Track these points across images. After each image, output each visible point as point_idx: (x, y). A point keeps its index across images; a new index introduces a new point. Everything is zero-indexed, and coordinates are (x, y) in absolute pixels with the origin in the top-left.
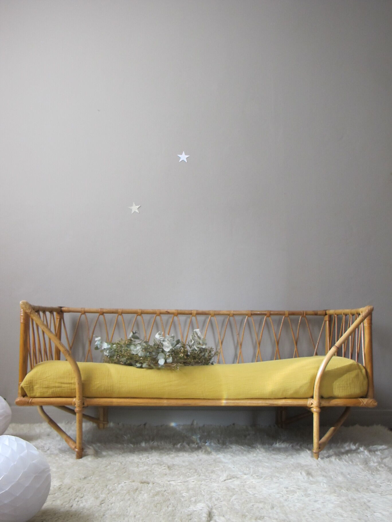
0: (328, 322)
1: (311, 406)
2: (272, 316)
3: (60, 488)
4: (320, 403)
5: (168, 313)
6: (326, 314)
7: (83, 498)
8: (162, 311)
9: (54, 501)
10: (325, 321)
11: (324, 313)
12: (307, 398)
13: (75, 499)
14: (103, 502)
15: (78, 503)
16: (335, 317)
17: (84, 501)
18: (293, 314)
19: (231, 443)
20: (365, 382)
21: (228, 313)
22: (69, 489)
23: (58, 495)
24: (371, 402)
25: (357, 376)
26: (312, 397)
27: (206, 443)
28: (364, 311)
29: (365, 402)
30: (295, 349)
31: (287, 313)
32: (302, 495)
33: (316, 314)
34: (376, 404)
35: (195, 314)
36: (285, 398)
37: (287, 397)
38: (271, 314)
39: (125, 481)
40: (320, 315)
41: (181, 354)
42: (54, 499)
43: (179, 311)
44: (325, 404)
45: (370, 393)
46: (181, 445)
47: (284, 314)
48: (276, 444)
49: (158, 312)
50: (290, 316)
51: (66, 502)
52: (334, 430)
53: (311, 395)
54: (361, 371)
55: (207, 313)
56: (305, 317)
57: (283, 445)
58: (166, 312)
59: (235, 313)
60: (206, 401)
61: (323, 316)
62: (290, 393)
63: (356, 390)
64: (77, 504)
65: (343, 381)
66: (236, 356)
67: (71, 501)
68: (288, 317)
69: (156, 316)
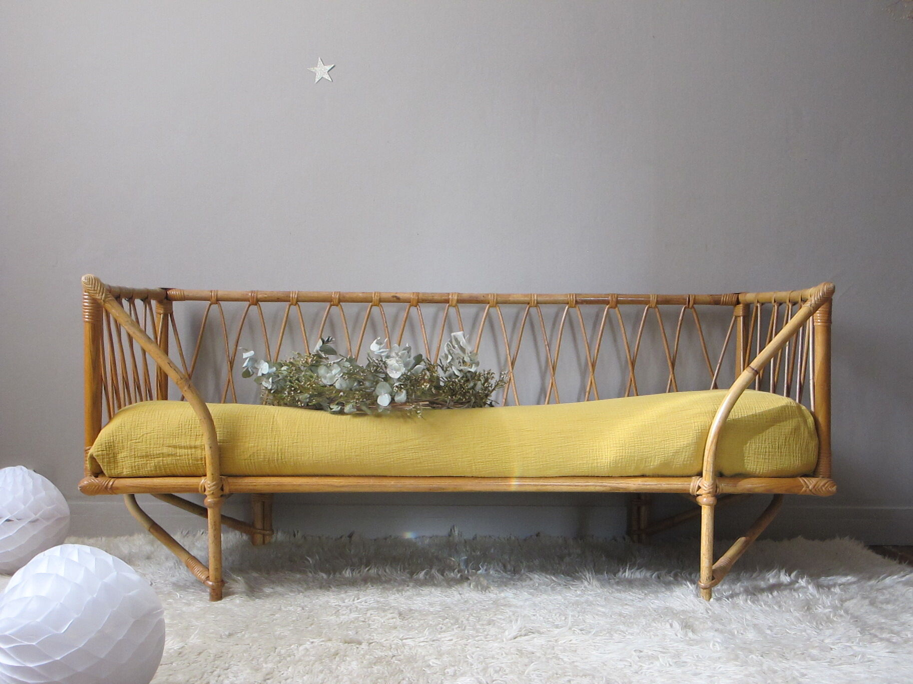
0: (742, 318)
1: (698, 493)
2: (623, 308)
3: (180, 653)
4: (715, 486)
5: (397, 299)
6: (738, 303)
7: (229, 670)
8: (384, 296)
9: (170, 675)
10: (736, 317)
11: (734, 299)
12: (690, 476)
13: (212, 672)
14: (268, 677)
15: (220, 678)
16: (757, 307)
17: (231, 675)
18: (667, 301)
19: (531, 569)
20: (813, 444)
21: (527, 299)
22: (200, 653)
23: (178, 664)
24: (824, 485)
25: (796, 429)
26: (700, 474)
27: (480, 569)
28: (814, 294)
29: (810, 484)
30: (671, 376)
31: (653, 299)
32: (670, 665)
33: (717, 302)
34: (834, 489)
35: (454, 302)
36: (643, 476)
37: (647, 475)
38: (618, 302)
39: (312, 640)
40: (725, 304)
41: (425, 384)
42: (171, 672)
43: (420, 296)
44: (726, 487)
45: (823, 468)
46: (426, 574)
47: (647, 302)
48: (625, 571)
49: (375, 298)
50: (659, 306)
51: (195, 677)
52: (746, 544)
53: (697, 469)
54: (805, 422)
55: (482, 298)
56: (693, 307)
57: (638, 575)
58: (393, 297)
59: (540, 299)
60: (476, 481)
61: (732, 307)
62: (654, 464)
63: (792, 460)
64: (217, 681)
65: (765, 441)
66: (543, 390)
67: (205, 676)
68: (656, 307)
69: (372, 306)
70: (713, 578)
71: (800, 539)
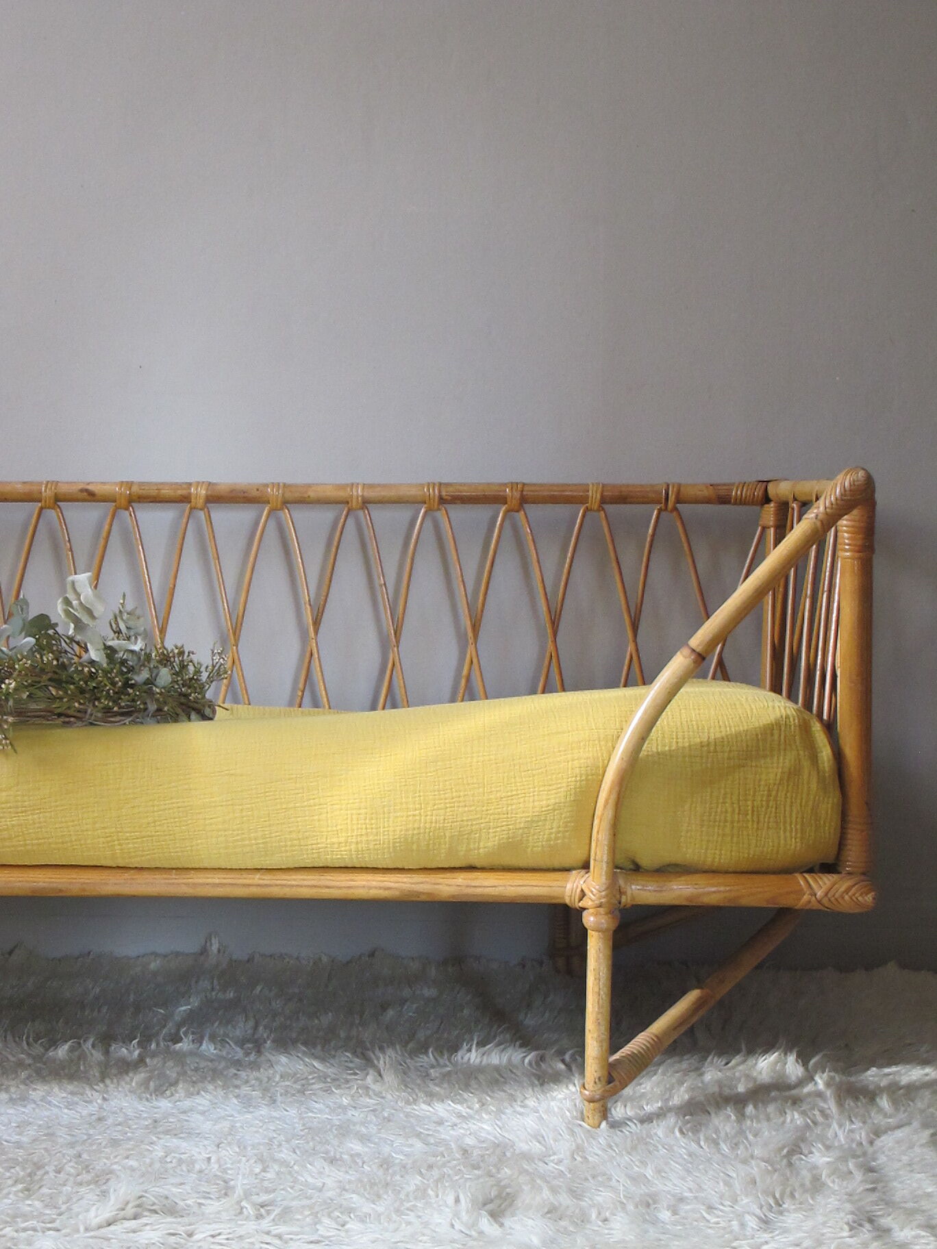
0: (772, 530)
1: (581, 904)
2: (533, 510)
4: (614, 889)
5: (90, 496)
6: (767, 500)
8: (64, 489)
10: (764, 529)
11: (759, 493)
12: (568, 870)
16: (793, 509)
18: (622, 498)
19: (284, 1044)
20: (828, 806)
21: (342, 494)
24: (847, 891)
25: (794, 773)
26: (586, 866)
27: (180, 1040)
28: (832, 491)
29: (820, 887)
31: (594, 496)
33: (724, 500)
34: (869, 898)
35: (201, 502)
36: (471, 868)
37: (478, 865)
38: (524, 500)
40: (741, 502)
43: (135, 489)
44: (643, 892)
45: (854, 854)
46: (72, 1050)
47: (582, 500)
48: (469, 1050)
49: (47, 493)
50: (610, 508)
53: (579, 856)
54: (814, 757)
55: (255, 493)
56: (675, 509)
57: (496, 1057)
58: (82, 491)
59: (370, 494)
60: (127, 875)
61: (758, 508)
62: (484, 846)
63: (783, 839)
65: (724, 798)
68: (600, 508)
69: (41, 509)
70: (610, 1080)
71: (891, 970)
